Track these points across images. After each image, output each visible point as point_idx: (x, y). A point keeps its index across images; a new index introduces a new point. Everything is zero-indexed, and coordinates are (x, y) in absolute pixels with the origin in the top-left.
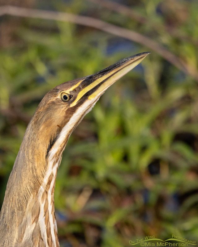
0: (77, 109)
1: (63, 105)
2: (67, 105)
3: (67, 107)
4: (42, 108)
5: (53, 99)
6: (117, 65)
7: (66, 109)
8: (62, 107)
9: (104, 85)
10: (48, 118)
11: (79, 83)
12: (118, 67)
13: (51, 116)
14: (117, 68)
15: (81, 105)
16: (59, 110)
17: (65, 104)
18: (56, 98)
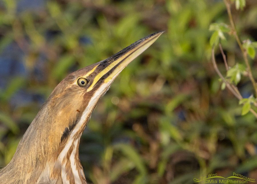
0: (94, 93)
1: (80, 90)
2: (84, 90)
3: (84, 92)
4: (59, 94)
5: (70, 86)
6: (132, 47)
7: (84, 94)
8: (80, 93)
9: (120, 67)
10: (66, 104)
11: (95, 68)
12: (133, 48)
13: (69, 102)
14: (131, 49)
15: (98, 89)
16: (76, 96)
17: (82, 89)
18: (72, 85)
